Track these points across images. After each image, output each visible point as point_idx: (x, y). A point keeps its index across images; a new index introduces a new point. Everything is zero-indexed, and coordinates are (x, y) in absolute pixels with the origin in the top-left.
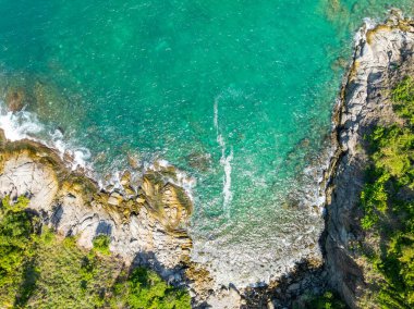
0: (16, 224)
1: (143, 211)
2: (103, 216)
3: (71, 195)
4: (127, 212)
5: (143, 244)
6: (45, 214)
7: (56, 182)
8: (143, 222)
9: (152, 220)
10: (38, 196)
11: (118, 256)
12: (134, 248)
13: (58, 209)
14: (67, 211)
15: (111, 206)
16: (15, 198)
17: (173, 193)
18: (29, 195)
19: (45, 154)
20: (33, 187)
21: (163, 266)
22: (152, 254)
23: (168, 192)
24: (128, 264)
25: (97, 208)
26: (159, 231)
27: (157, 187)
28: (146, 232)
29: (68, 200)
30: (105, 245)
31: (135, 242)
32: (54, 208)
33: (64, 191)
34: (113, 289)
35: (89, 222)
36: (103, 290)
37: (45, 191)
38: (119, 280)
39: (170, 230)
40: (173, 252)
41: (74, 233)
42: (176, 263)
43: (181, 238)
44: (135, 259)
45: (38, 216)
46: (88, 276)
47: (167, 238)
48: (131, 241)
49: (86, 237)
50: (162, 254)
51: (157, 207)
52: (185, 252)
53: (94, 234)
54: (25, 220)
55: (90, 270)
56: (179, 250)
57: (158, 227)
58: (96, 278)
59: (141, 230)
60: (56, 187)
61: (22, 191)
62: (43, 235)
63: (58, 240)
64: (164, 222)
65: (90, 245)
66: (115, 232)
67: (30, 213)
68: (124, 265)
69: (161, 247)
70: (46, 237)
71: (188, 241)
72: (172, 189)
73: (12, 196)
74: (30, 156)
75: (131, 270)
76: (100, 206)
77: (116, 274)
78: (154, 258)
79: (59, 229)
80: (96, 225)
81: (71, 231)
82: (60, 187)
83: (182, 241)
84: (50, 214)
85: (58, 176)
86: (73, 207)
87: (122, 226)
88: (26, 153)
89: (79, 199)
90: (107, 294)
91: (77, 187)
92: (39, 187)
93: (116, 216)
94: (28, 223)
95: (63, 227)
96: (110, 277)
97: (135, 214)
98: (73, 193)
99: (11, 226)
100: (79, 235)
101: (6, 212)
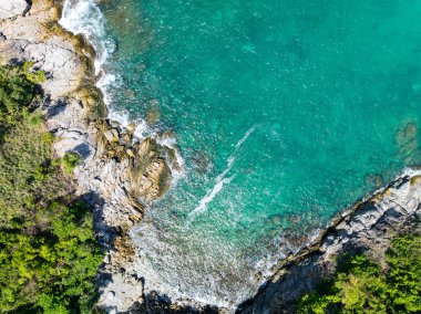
0: (21, 89)
1: (125, 162)
2: (91, 141)
3: (81, 103)
4: (112, 153)
5: (103, 189)
6: (49, 100)
7: (78, 83)
8: (118, 171)
9: (126, 176)
10: (55, 83)
11: (75, 181)
12: (94, 185)
13: (61, 105)
14: (67, 113)
15: (104, 138)
16: (37, 69)
17: (160, 169)
18: (49, 76)
19: (88, 55)
20: (57, 72)
21: (103, 219)
22: (102, 202)
23: (156, 165)
24: (78, 193)
25: (92, 130)
26: (124, 188)
27: (152, 153)
28: (113, 181)
29: (75, 104)
30: (74, 164)
31: (98, 181)
32: (59, 102)
33: (78, 96)
34: (50, 203)
35: (76, 135)
36: (42, 197)
37: (64, 83)
38: (60, 200)
39: (133, 195)
40: (120, 214)
41: (58, 134)
42: (115, 225)
43: (136, 208)
44: (87, 194)
45: (42, 97)
46: (39, 176)
47: (125, 199)
48: (96, 178)
49: (64, 145)
50: (111, 209)
51: (139, 168)
52: (130, 223)
53: (72, 148)
54: (29, 92)
55: (45, 173)
56: (127, 216)
57: (126, 185)
58: (44, 183)
59: (111, 176)
60: (75, 88)
61: (46, 68)
62: (32, 115)
63: (42, 129)
64: (134, 185)
65: (62, 154)
66: (89, 160)
67: (38, 90)
68: (74, 191)
69: (114, 202)
70: (34, 119)
71: (139, 215)
72: (162, 165)
73: (37, 65)
74: (76, 46)
75: (76, 201)
76: (95, 131)
77: (62, 193)
78: (102, 206)
79: (49, 121)
80: (79, 142)
81: (56, 130)
82: (79, 90)
83: (134, 211)
84: (53, 103)
85: (84, 80)
86: (74, 114)
87: (98, 160)
88: (75, 41)
89: (84, 111)
90: (41, 203)
91: (91, 101)
92: (63, 76)
93: (101, 149)
94: (30, 97)
95: (53, 122)
96: (55, 192)
97: (117, 160)
98: (84, 103)
99: (15, 87)
100: (60, 139)
101: (21, 73)
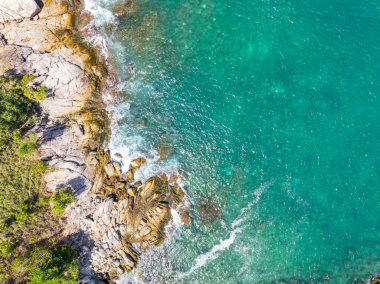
0: (14, 108)
1: (123, 203)
2: (88, 173)
3: (82, 129)
4: (110, 189)
5: (93, 229)
6: (46, 119)
7: (82, 105)
8: (114, 212)
9: (122, 217)
10: (56, 101)
11: (64, 219)
12: (85, 225)
13: (59, 128)
14: (65, 138)
15: (103, 171)
16: (37, 84)
17: (162, 215)
18: (50, 93)
19: (99, 74)
20: (61, 90)
21: (90, 263)
22: (91, 245)
23: (159, 210)
24: (66, 233)
25: (91, 161)
26: (118, 232)
27: (155, 196)
28: (107, 222)
29: (76, 129)
30: (64, 203)
31: (88, 222)
32: (58, 123)
33: (81, 120)
34: (31, 248)
35: (72, 166)
36: (22, 241)
37: (66, 102)
38: (43, 243)
39: (128, 241)
40: (110, 260)
41: (51, 163)
42: (103, 271)
43: (128, 256)
44: (75, 234)
45: (39, 115)
46: (23, 216)
47: (117, 244)
48: (89, 217)
49: (57, 177)
50: (100, 253)
51: (138, 211)
52: (119, 270)
53: (66, 181)
54: (24, 111)
55: (29, 211)
56: (117, 264)
57: (121, 228)
58: (27, 224)
59: (105, 218)
60: (78, 109)
61: (48, 83)
62: (24, 142)
63: (33, 156)
64: (130, 230)
65: (53, 188)
66: (83, 197)
67: (36, 108)
68: (61, 231)
69: (105, 246)
70: (25, 147)
71: (131, 264)
72: (165, 211)
73: (37, 80)
74: (86, 62)
75: (62, 242)
76: (95, 162)
77: (46, 235)
78: (90, 249)
79: (43, 146)
80: (74, 175)
81: (50, 158)
82: (82, 112)
83: (127, 260)
84: (50, 124)
85: (89, 102)
86: (72, 140)
87: (94, 196)
88: (86, 56)
89: (85, 138)
90: (20, 248)
91: (94, 127)
92: (66, 95)
93: (99, 183)
94: (24, 117)
95: (47, 149)
96: (39, 234)
97: (114, 197)
98: (86, 128)
99: (8, 105)
100: (53, 170)
101: (18, 87)
